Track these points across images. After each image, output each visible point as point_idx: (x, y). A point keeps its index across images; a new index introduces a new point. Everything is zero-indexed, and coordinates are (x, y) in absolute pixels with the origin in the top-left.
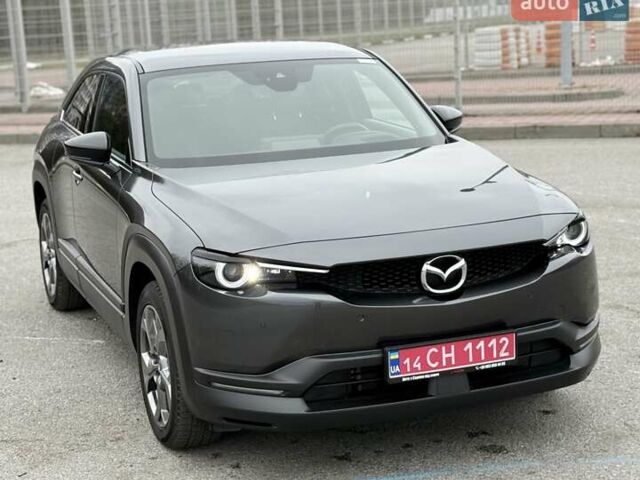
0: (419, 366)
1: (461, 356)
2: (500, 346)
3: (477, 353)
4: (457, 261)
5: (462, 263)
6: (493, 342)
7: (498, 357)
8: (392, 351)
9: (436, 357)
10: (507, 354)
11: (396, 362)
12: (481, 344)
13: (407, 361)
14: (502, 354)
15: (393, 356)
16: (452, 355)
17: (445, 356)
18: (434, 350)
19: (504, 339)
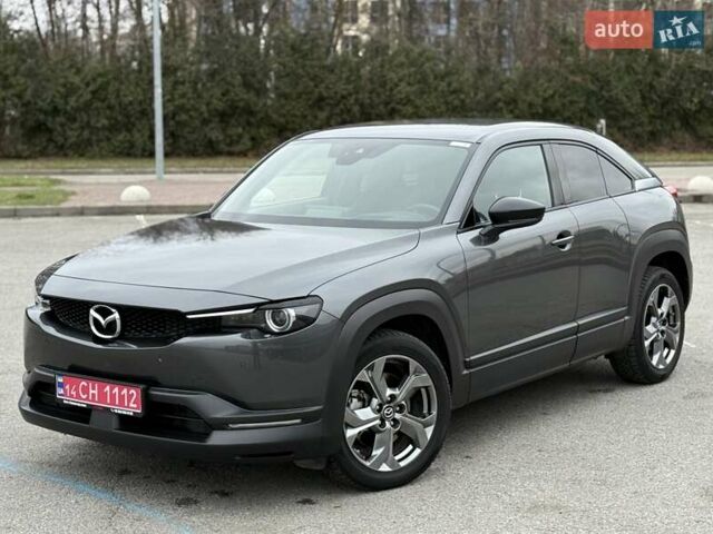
0: (74, 393)
1: (102, 396)
2: (130, 396)
3: (113, 396)
4: (112, 313)
5: (116, 315)
6: (125, 391)
7: (128, 407)
8: (60, 375)
9: (86, 391)
10: (135, 406)
11: (61, 385)
12: (116, 390)
13: (67, 387)
14: (132, 405)
15: (60, 380)
16: (96, 392)
17: (91, 392)
18: (84, 383)
19: (132, 391)
